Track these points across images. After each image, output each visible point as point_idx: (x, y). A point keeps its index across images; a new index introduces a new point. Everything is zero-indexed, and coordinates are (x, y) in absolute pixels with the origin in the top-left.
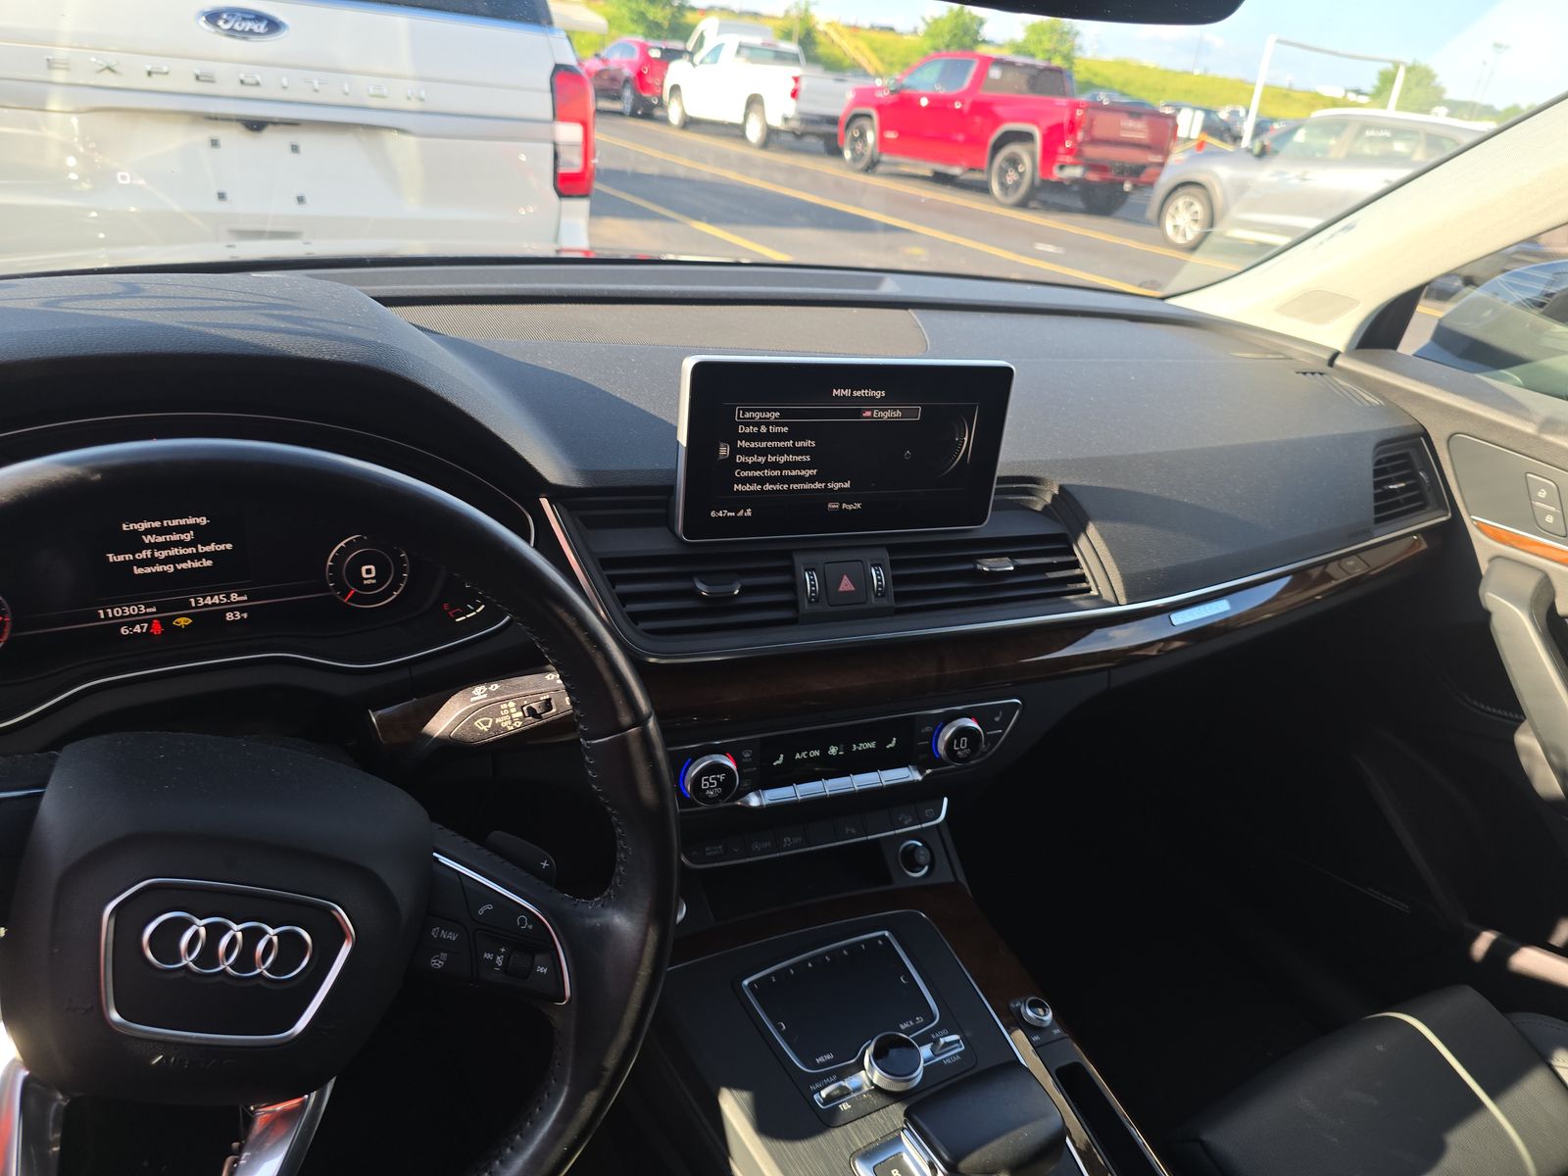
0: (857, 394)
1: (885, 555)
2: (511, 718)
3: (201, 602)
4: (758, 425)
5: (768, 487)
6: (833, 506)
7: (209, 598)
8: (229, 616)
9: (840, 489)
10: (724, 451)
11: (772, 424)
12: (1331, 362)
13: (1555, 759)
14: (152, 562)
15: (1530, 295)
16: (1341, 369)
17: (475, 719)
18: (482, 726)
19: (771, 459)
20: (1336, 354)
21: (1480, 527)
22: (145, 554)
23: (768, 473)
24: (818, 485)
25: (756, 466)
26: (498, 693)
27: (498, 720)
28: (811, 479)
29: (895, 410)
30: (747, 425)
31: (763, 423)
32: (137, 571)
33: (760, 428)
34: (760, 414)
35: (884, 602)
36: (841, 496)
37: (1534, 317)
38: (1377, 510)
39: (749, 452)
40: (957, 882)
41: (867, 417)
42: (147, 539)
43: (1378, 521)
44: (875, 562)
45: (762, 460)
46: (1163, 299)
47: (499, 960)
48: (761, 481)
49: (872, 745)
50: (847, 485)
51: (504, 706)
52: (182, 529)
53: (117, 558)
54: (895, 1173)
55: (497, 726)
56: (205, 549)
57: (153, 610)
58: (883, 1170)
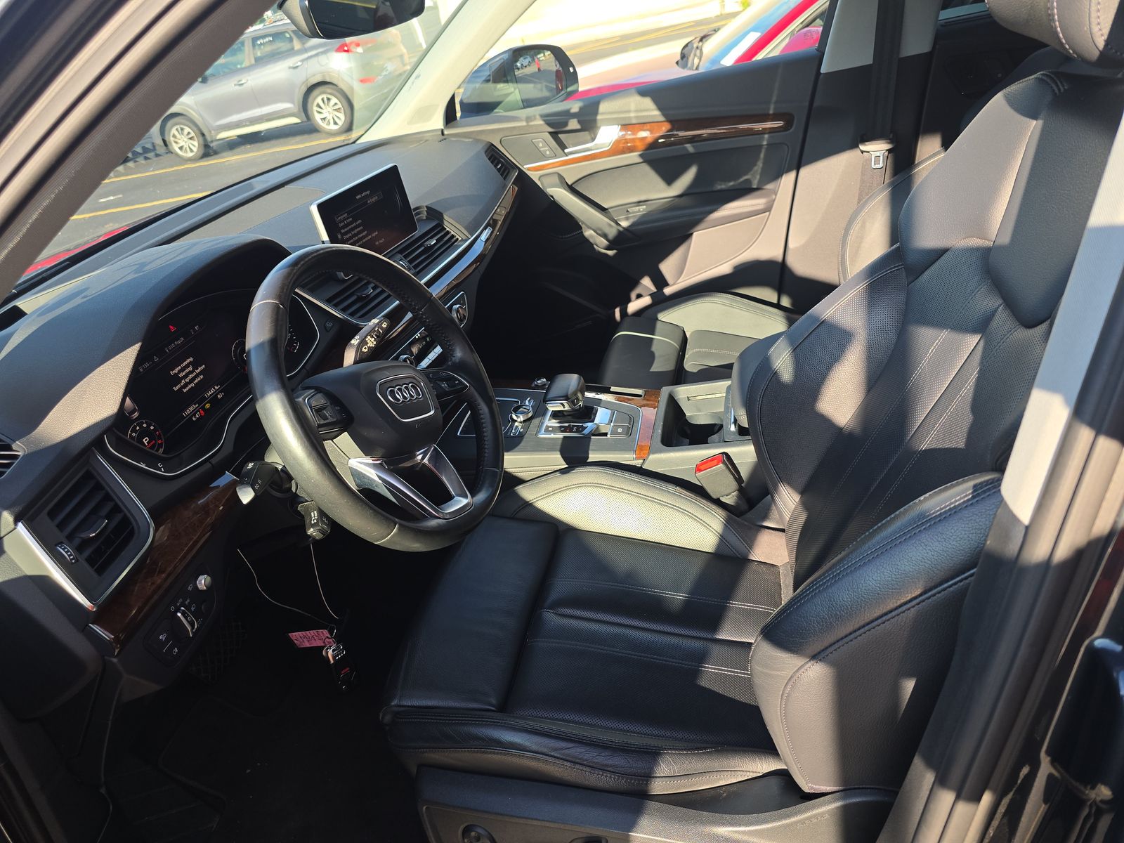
0: (363, 195)
1: (400, 256)
2: (372, 342)
3: (209, 395)
6: (377, 243)
7: (209, 392)
8: (219, 397)
9: (376, 236)
10: (339, 236)
11: (347, 219)
12: (443, 134)
13: (599, 232)
14: (186, 385)
15: (484, 78)
16: (448, 135)
17: (361, 349)
18: (365, 350)
19: (353, 233)
20: (442, 131)
21: (529, 169)
22: (183, 382)
23: (355, 239)
24: (370, 237)
25: (350, 238)
26: (360, 338)
27: (368, 345)
28: (367, 236)
29: (375, 197)
30: (340, 223)
31: (344, 220)
32: (185, 390)
33: (344, 222)
34: (342, 217)
35: (413, 272)
37: (491, 85)
38: (502, 175)
41: (369, 203)
42: (181, 375)
43: (505, 179)
44: (399, 259)
45: (350, 235)
46: (354, 142)
47: (446, 385)
50: (377, 233)
51: (367, 339)
52: (187, 366)
53: (176, 389)
54: (550, 429)
55: (369, 347)
56: (198, 371)
57: (197, 405)
58: (547, 430)
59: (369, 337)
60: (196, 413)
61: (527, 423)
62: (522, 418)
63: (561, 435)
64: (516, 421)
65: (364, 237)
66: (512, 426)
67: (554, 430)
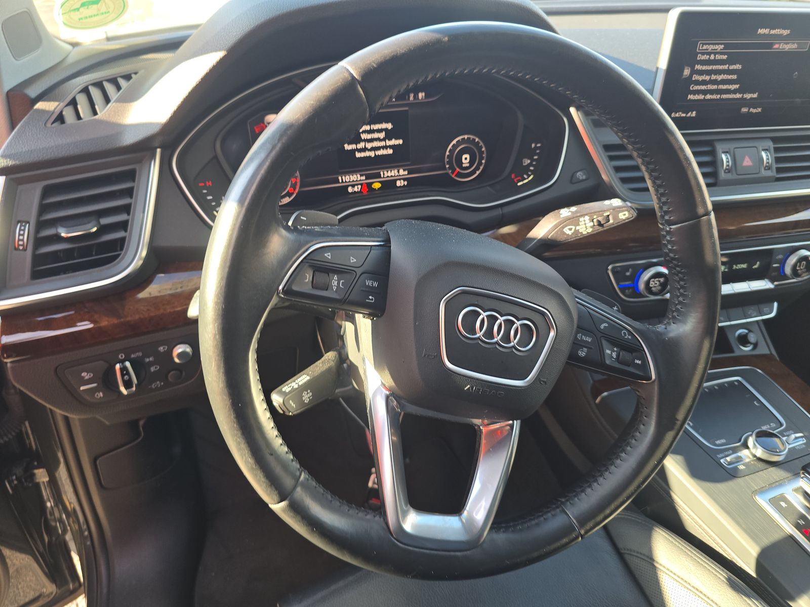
0: (773, 32)
1: (770, 144)
2: (586, 227)
3: (386, 175)
4: (709, 54)
5: (708, 97)
6: (744, 110)
7: (389, 172)
8: (399, 183)
9: (751, 99)
10: (687, 72)
11: (718, 53)
14: (364, 150)
17: (563, 227)
18: (568, 231)
19: (714, 77)
22: (361, 145)
23: (710, 87)
24: (738, 96)
25: (704, 83)
26: (576, 212)
27: (578, 228)
28: (735, 91)
29: (794, 43)
30: (703, 54)
31: (713, 53)
32: (359, 155)
33: (710, 56)
34: (713, 47)
35: (769, 173)
36: (751, 103)
39: (701, 73)
40: (771, 354)
41: (777, 49)
42: (363, 137)
44: (764, 148)
45: (707, 78)
47: (614, 355)
48: (705, 92)
49: (744, 266)
50: (755, 96)
51: (581, 219)
52: (379, 131)
53: (348, 147)
54: (783, 504)
55: (577, 231)
56: (389, 143)
57: (364, 178)
58: (774, 502)
59: (587, 218)
60: (357, 185)
61: (761, 465)
62: (760, 452)
63: (789, 529)
64: (747, 447)
65: (728, 91)
66: (735, 450)
67: (788, 513)
